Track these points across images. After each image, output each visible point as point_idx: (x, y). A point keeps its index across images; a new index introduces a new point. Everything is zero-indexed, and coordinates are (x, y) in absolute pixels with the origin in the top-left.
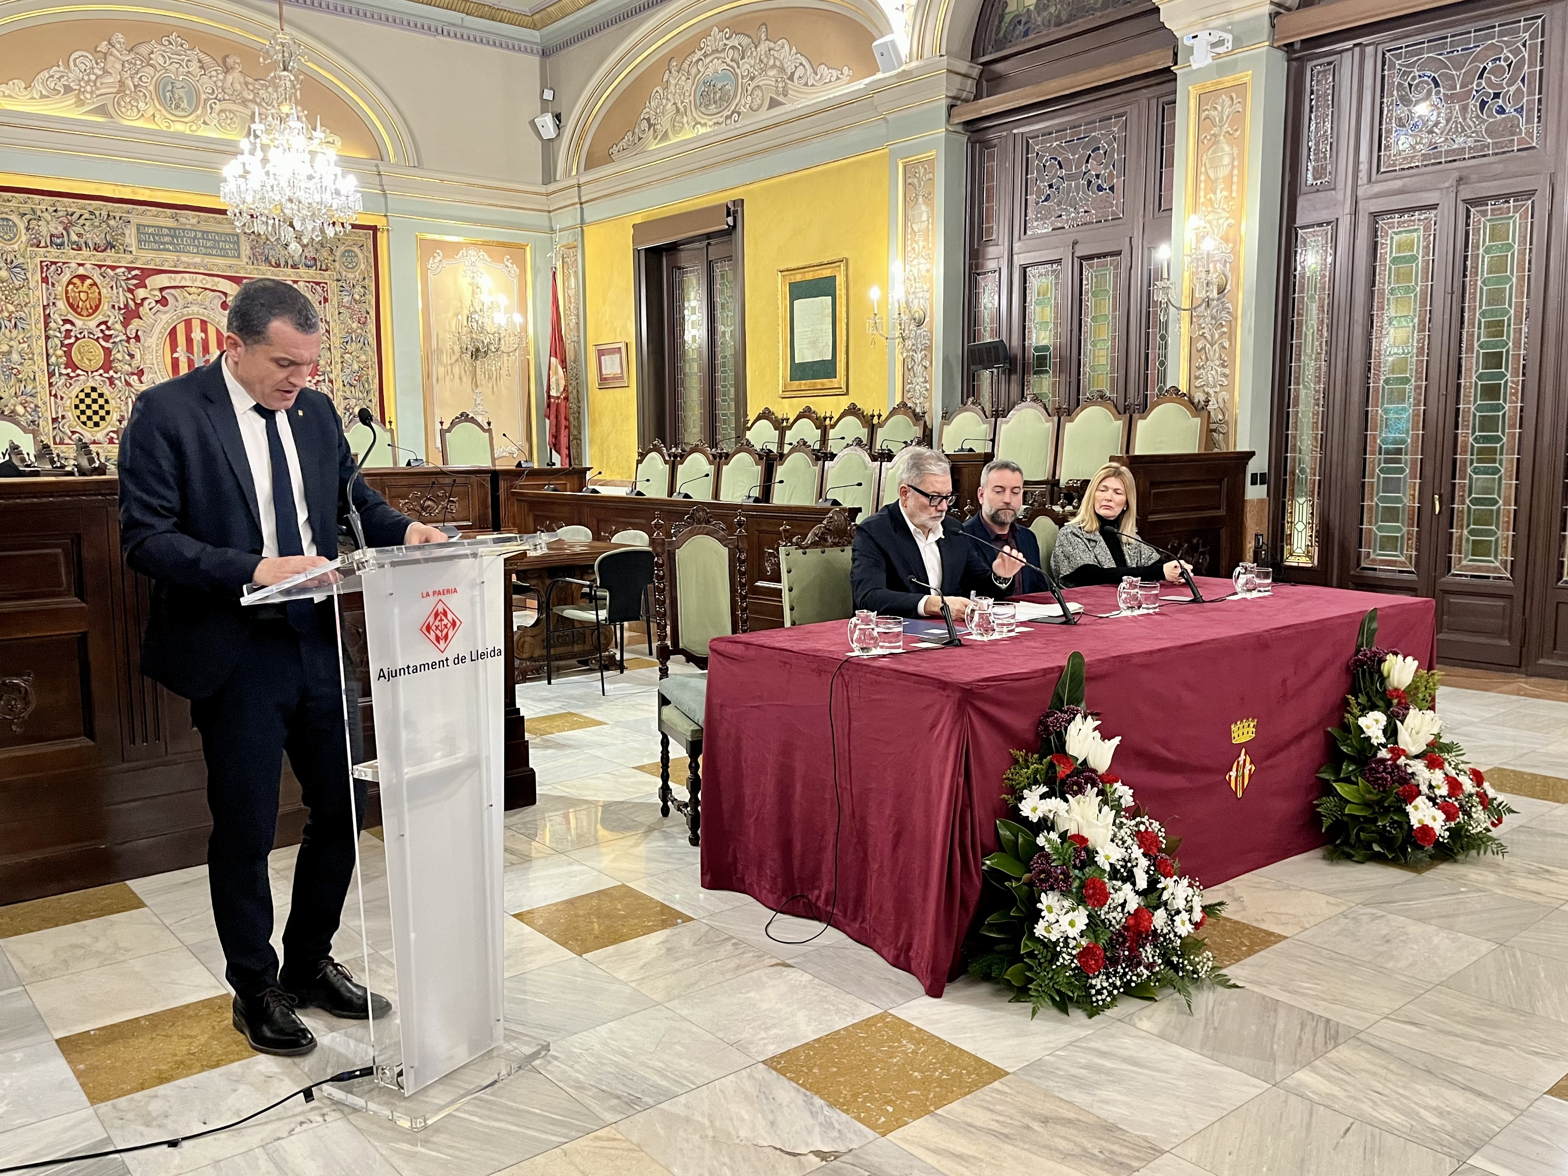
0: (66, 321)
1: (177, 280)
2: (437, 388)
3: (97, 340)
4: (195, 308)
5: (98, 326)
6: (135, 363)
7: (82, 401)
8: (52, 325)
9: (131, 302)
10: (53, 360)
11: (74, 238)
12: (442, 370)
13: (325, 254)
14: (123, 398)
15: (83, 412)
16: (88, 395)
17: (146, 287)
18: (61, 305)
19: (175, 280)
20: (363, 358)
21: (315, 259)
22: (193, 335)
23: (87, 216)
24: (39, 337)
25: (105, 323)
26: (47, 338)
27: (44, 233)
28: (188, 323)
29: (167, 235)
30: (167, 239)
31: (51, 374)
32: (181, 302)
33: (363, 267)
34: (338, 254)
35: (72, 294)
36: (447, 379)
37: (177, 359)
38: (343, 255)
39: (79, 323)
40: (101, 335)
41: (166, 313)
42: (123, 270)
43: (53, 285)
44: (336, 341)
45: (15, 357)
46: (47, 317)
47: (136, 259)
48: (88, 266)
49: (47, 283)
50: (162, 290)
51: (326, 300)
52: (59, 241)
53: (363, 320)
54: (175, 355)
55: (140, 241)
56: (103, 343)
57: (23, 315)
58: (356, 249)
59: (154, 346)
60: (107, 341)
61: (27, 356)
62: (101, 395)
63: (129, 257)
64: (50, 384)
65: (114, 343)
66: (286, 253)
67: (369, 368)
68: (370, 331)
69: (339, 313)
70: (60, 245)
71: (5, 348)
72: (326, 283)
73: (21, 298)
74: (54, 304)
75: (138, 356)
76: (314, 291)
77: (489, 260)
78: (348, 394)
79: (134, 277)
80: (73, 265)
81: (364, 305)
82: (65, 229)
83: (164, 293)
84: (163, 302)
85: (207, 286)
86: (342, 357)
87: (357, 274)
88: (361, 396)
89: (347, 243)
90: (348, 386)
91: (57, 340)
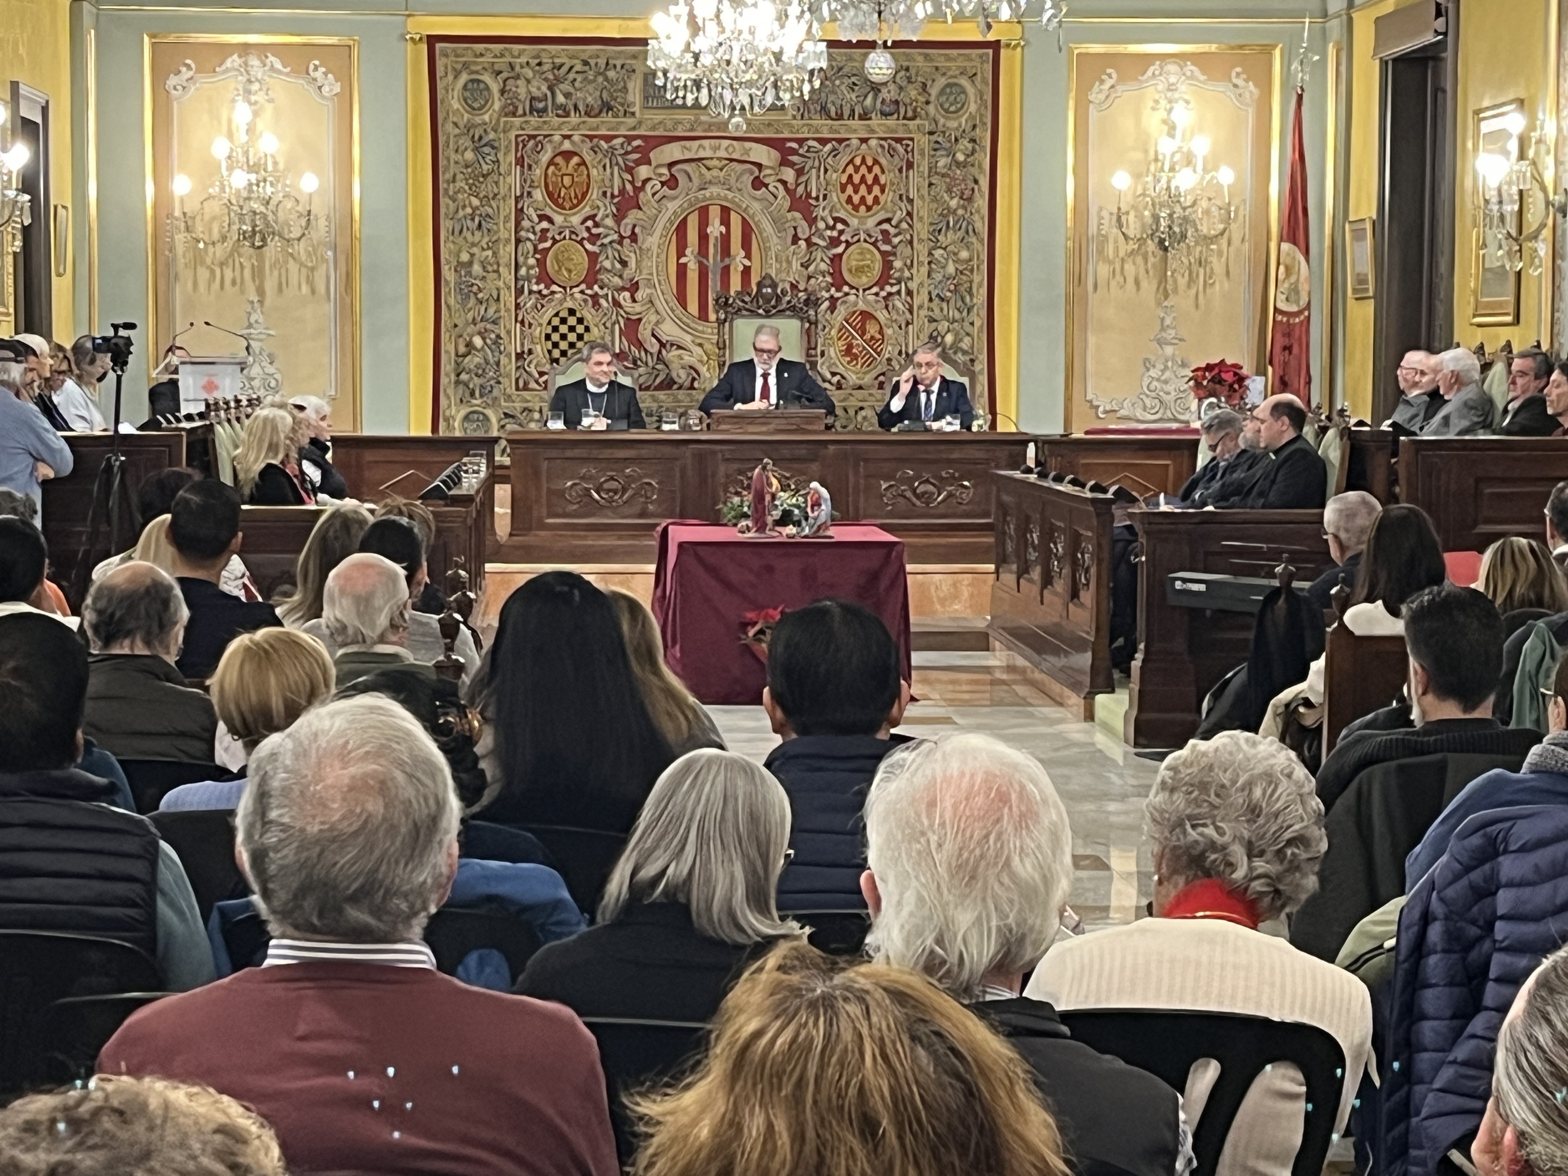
0: (542, 218)
1: (694, 149)
2: (1094, 300)
3: (581, 243)
4: (714, 190)
5: (583, 223)
6: (627, 274)
7: (555, 329)
8: (526, 223)
9: (629, 187)
10: (523, 271)
11: (561, 99)
12: (1104, 270)
13: (913, 93)
14: (608, 325)
15: (556, 345)
16: (563, 321)
17: (649, 163)
18: (538, 194)
19: (689, 150)
20: (964, 254)
21: (897, 102)
22: (709, 231)
23: (579, 67)
24: (508, 241)
25: (592, 217)
26: (518, 241)
27: (522, 97)
28: (704, 213)
31: (519, 292)
32: (696, 181)
33: (973, 108)
34: (934, 91)
35: (551, 178)
36: (1113, 284)
37: (685, 265)
38: (942, 92)
39: (558, 219)
40: (586, 235)
41: (674, 198)
42: (620, 140)
43: (530, 167)
44: (922, 229)
45: (477, 268)
46: (520, 212)
47: (640, 123)
48: (576, 138)
49: (522, 166)
50: (671, 165)
51: (910, 165)
52: (541, 105)
53: (967, 193)
54: (683, 260)
55: (646, 98)
56: (588, 246)
57: (490, 211)
58: (964, 82)
59: (655, 248)
60: (594, 244)
61: (492, 268)
62: (580, 321)
63: (631, 121)
64: (517, 306)
65: (602, 245)
66: (853, 96)
67: (972, 271)
68: (978, 211)
69: (930, 185)
70: (542, 112)
71: (465, 257)
72: (912, 139)
73: (488, 188)
74: (529, 193)
75: (632, 264)
76: (892, 152)
77: (1203, 78)
78: (937, 314)
79: (636, 150)
80: (557, 138)
81: (971, 169)
82: (550, 88)
83: (674, 170)
84: (672, 183)
85: (734, 156)
86: (930, 254)
87: (963, 121)
88: (957, 315)
89: (950, 73)
90: (937, 300)
91: (529, 245)
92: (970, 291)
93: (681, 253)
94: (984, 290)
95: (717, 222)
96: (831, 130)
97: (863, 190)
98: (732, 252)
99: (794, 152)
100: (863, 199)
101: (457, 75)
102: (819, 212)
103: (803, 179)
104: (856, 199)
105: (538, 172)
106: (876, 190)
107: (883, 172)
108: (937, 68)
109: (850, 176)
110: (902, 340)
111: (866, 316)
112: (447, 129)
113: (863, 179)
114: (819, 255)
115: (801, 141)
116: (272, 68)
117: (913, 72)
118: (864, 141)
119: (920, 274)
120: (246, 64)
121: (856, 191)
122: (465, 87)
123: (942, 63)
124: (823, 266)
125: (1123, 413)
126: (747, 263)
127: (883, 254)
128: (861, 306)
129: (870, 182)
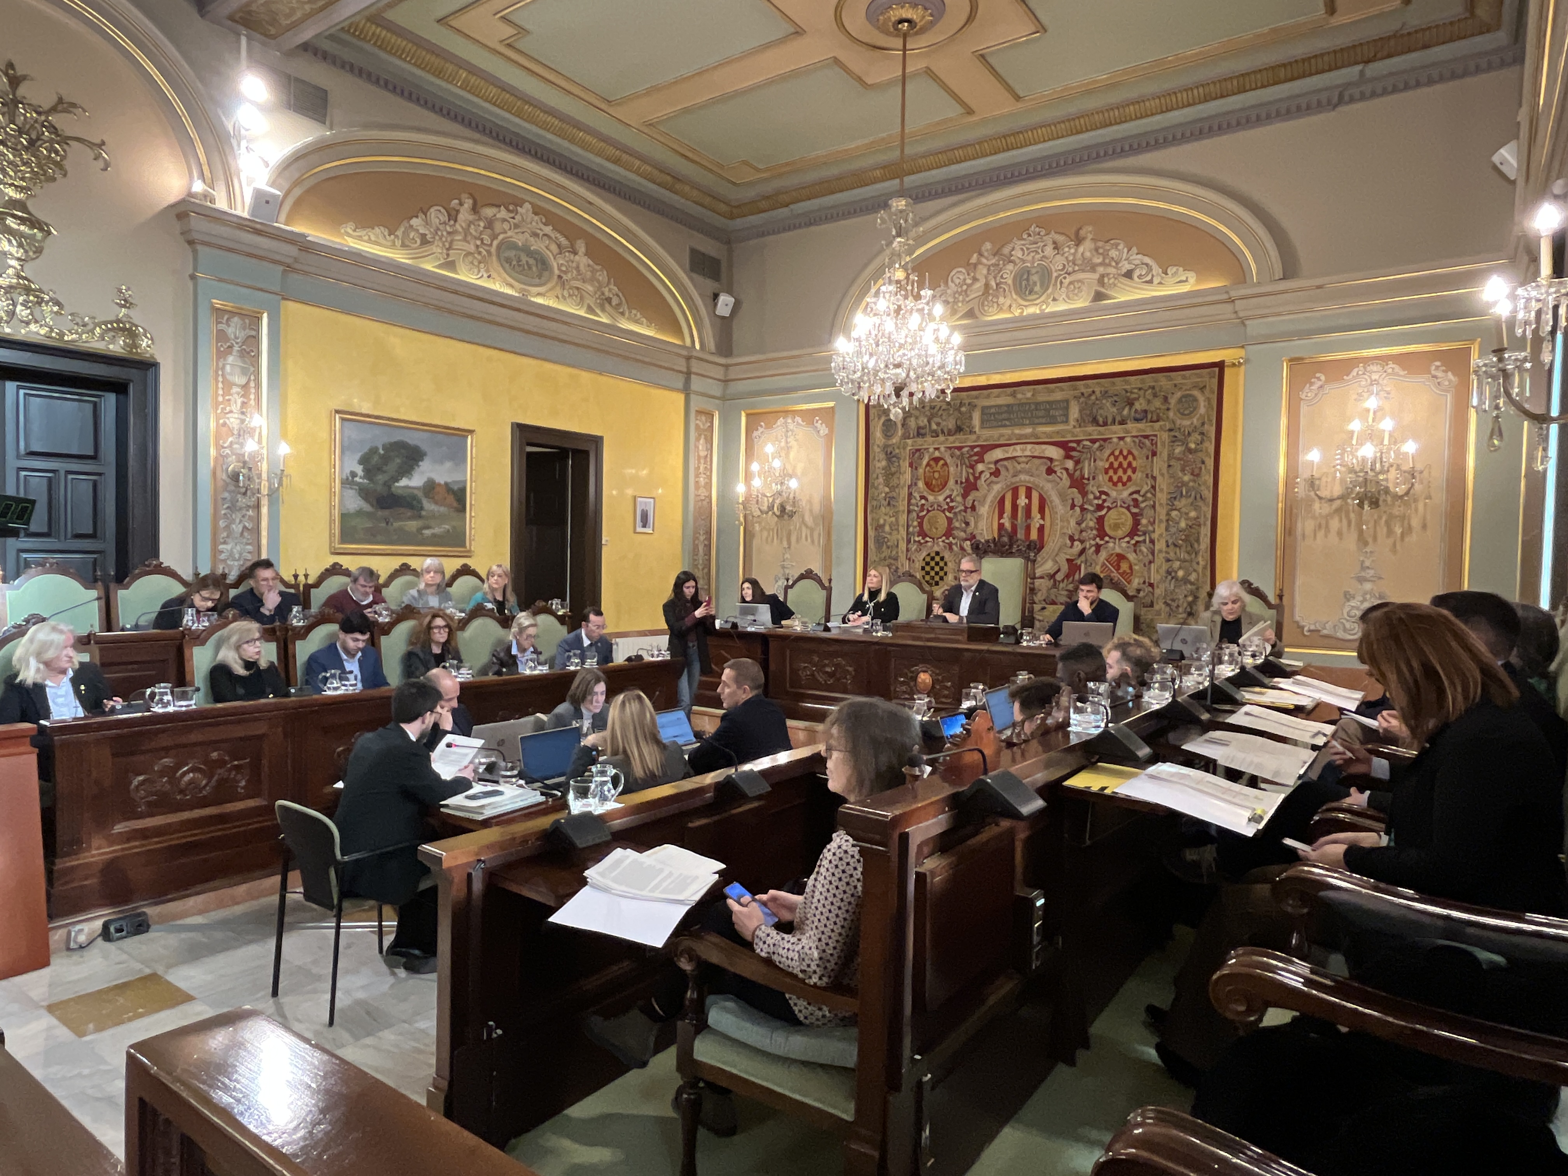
0: (922, 497)
1: (1011, 452)
2: (1302, 546)
3: (943, 511)
4: (1023, 477)
5: (945, 500)
6: (970, 530)
7: (928, 564)
8: (913, 501)
9: (971, 478)
10: (911, 529)
11: (934, 427)
12: (1311, 525)
13: (1158, 404)
15: (928, 573)
16: (933, 559)
18: (921, 484)
19: (1008, 452)
20: (1193, 514)
21: (1146, 411)
22: (1018, 502)
23: (945, 407)
24: (903, 512)
25: (950, 496)
26: (909, 512)
27: (914, 427)
28: (1015, 491)
29: (1006, 412)
30: (1005, 416)
31: (909, 541)
33: (1202, 410)
34: (1173, 401)
35: (928, 474)
36: (1319, 535)
37: (1004, 524)
38: (1180, 401)
39: (931, 498)
40: (946, 507)
41: (997, 483)
42: (967, 449)
43: (916, 468)
44: (1162, 497)
45: (887, 528)
46: (910, 495)
47: (978, 438)
48: (942, 449)
49: (912, 468)
50: (997, 462)
51: (1154, 454)
53: (1196, 471)
54: (1002, 520)
55: (982, 422)
56: (947, 514)
57: (895, 495)
58: (1196, 393)
59: (986, 515)
60: (950, 512)
61: (895, 527)
62: (942, 559)
63: (974, 437)
64: (908, 550)
65: (955, 513)
66: (1115, 410)
67: (1199, 525)
68: (1205, 483)
69: (1169, 466)
70: (924, 435)
71: (882, 521)
72: (1156, 436)
73: (894, 482)
74: (916, 484)
75: (972, 524)
76: (1141, 446)
77: (1402, 373)
78: (1172, 556)
79: (976, 454)
80: (931, 450)
81: (1200, 454)
82: (929, 422)
83: (998, 466)
84: (996, 473)
85: (1036, 454)
86: (1168, 514)
87: (1195, 420)
88: (1187, 557)
89: (1185, 388)
90: (1172, 547)
91: (915, 514)
92: (1198, 541)
93: (1001, 516)
94: (1208, 540)
95: (1023, 497)
96: (1100, 433)
97: (1120, 472)
98: (1033, 515)
99: (1074, 449)
100: (1120, 479)
101: (879, 419)
102: (1090, 488)
103: (1079, 467)
104: (1115, 478)
105: (921, 471)
106: (1129, 472)
107: (1134, 458)
108: (1175, 386)
109: (1112, 464)
110: (1146, 574)
111: (1121, 557)
112: (876, 450)
113: (1120, 465)
114: (1089, 516)
115: (1078, 442)
116: (798, 424)
117: (1157, 389)
118: (1121, 439)
119: (1160, 530)
120: (786, 422)
121: (1115, 472)
122: (884, 424)
123: (1179, 381)
124: (1092, 524)
125: (1325, 632)
126: (1042, 522)
127: (1134, 515)
128: (1118, 550)
129: (1125, 465)
